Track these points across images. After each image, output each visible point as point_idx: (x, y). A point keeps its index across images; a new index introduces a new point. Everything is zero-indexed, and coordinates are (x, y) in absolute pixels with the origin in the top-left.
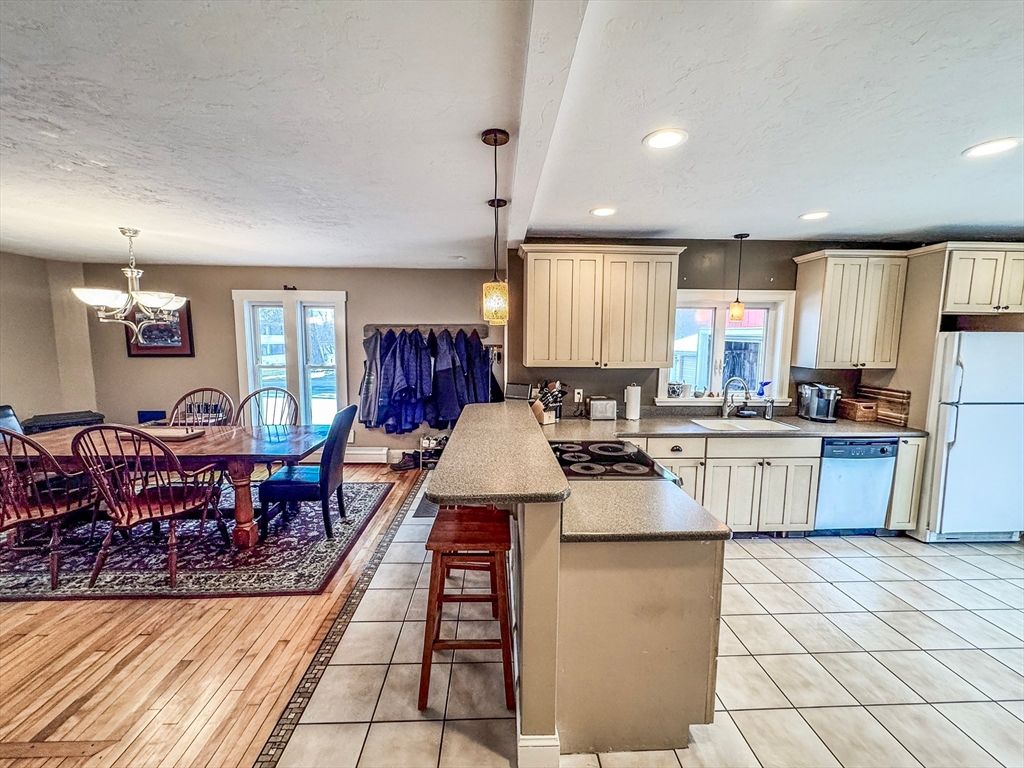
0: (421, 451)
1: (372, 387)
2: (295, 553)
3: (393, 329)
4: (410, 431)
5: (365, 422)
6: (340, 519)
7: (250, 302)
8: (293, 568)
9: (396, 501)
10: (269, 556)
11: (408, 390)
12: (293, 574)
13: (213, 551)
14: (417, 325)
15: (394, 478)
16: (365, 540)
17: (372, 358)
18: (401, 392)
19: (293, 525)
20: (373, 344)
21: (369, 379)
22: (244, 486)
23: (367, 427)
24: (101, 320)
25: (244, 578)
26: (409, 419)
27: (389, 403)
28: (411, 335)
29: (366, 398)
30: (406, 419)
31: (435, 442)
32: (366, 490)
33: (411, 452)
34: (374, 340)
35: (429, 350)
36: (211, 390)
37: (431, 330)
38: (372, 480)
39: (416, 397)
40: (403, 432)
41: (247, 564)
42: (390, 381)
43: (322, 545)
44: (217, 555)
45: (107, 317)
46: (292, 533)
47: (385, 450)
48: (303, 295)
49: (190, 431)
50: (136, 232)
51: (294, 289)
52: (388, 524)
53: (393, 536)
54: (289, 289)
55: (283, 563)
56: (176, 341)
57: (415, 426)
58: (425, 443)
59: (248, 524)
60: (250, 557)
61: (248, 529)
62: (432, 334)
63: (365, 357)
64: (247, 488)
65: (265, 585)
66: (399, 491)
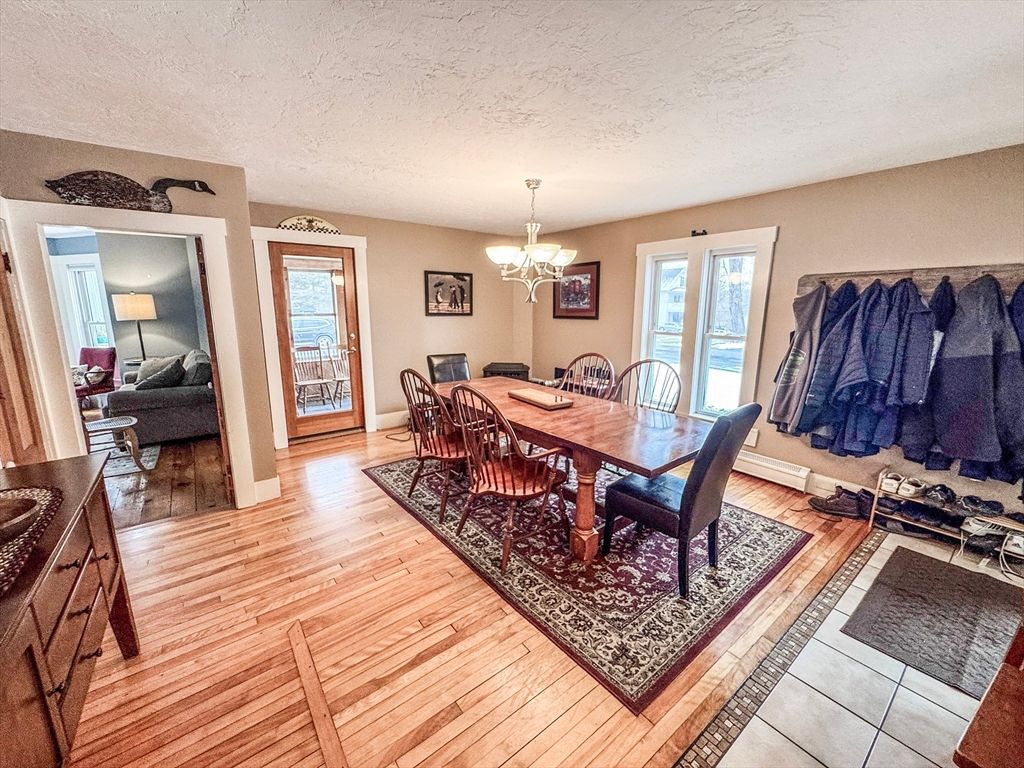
0: (878, 494)
1: (798, 374)
2: (631, 599)
3: (855, 280)
4: (858, 454)
5: (778, 424)
6: (706, 569)
7: (653, 257)
8: (618, 625)
9: (809, 576)
10: (600, 586)
11: (870, 386)
12: (615, 640)
13: (555, 544)
14: (912, 271)
15: (812, 524)
16: (738, 635)
17: (807, 328)
18: (853, 388)
19: (644, 548)
20: (810, 305)
21: (794, 361)
22: (588, 485)
23: (778, 430)
24: (504, 279)
25: (563, 607)
26: (861, 436)
27: (826, 403)
28: (891, 291)
29: (785, 388)
30: (855, 436)
31: (913, 489)
32: (759, 529)
33: (855, 488)
34: (813, 300)
35: (932, 319)
36: (598, 356)
37: (946, 279)
38: (773, 514)
39: (883, 401)
40: (845, 453)
41: (575, 585)
42: (834, 370)
43: (669, 604)
44: (555, 552)
45: (508, 276)
46: (639, 561)
47: (804, 472)
48: (715, 241)
49: (559, 398)
50: (538, 182)
51: (705, 233)
52: (788, 621)
53: (792, 657)
54: (699, 234)
55: (611, 608)
56: (585, 304)
57: (872, 449)
58: (888, 485)
59: (587, 532)
60: (582, 574)
61: (585, 538)
62: (946, 283)
63: (792, 324)
64: (591, 487)
65: (578, 635)
66: (820, 556)
